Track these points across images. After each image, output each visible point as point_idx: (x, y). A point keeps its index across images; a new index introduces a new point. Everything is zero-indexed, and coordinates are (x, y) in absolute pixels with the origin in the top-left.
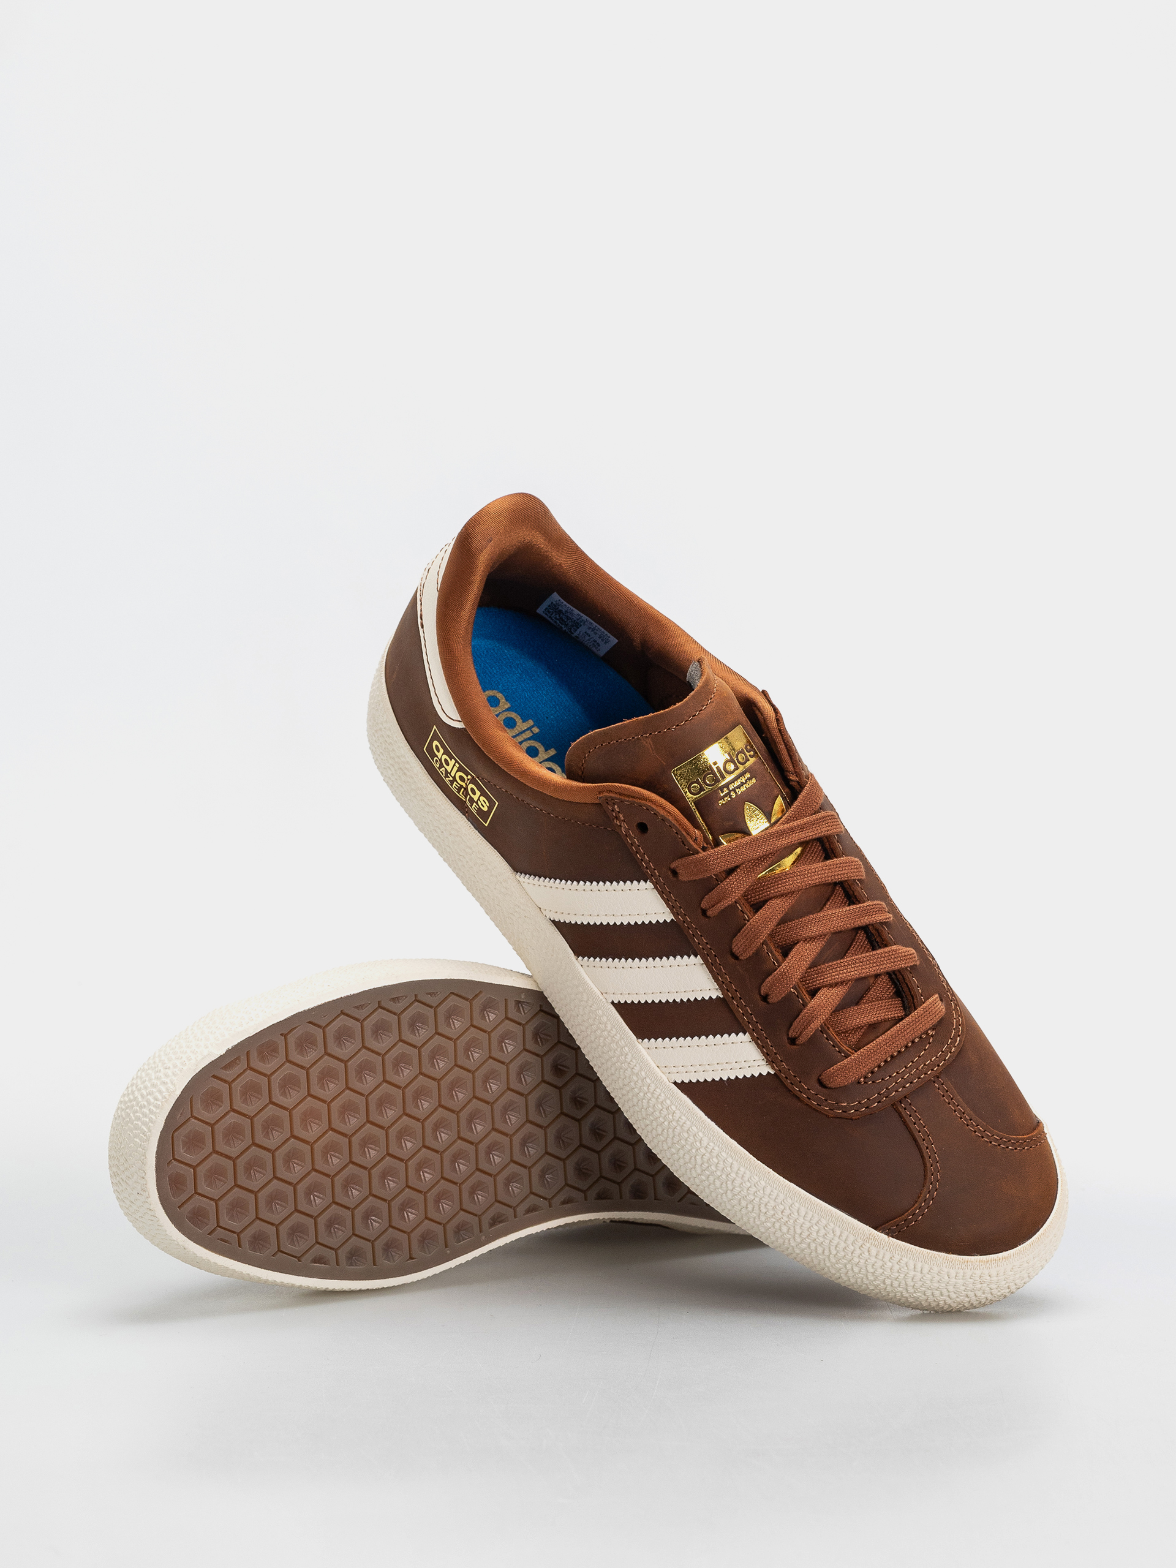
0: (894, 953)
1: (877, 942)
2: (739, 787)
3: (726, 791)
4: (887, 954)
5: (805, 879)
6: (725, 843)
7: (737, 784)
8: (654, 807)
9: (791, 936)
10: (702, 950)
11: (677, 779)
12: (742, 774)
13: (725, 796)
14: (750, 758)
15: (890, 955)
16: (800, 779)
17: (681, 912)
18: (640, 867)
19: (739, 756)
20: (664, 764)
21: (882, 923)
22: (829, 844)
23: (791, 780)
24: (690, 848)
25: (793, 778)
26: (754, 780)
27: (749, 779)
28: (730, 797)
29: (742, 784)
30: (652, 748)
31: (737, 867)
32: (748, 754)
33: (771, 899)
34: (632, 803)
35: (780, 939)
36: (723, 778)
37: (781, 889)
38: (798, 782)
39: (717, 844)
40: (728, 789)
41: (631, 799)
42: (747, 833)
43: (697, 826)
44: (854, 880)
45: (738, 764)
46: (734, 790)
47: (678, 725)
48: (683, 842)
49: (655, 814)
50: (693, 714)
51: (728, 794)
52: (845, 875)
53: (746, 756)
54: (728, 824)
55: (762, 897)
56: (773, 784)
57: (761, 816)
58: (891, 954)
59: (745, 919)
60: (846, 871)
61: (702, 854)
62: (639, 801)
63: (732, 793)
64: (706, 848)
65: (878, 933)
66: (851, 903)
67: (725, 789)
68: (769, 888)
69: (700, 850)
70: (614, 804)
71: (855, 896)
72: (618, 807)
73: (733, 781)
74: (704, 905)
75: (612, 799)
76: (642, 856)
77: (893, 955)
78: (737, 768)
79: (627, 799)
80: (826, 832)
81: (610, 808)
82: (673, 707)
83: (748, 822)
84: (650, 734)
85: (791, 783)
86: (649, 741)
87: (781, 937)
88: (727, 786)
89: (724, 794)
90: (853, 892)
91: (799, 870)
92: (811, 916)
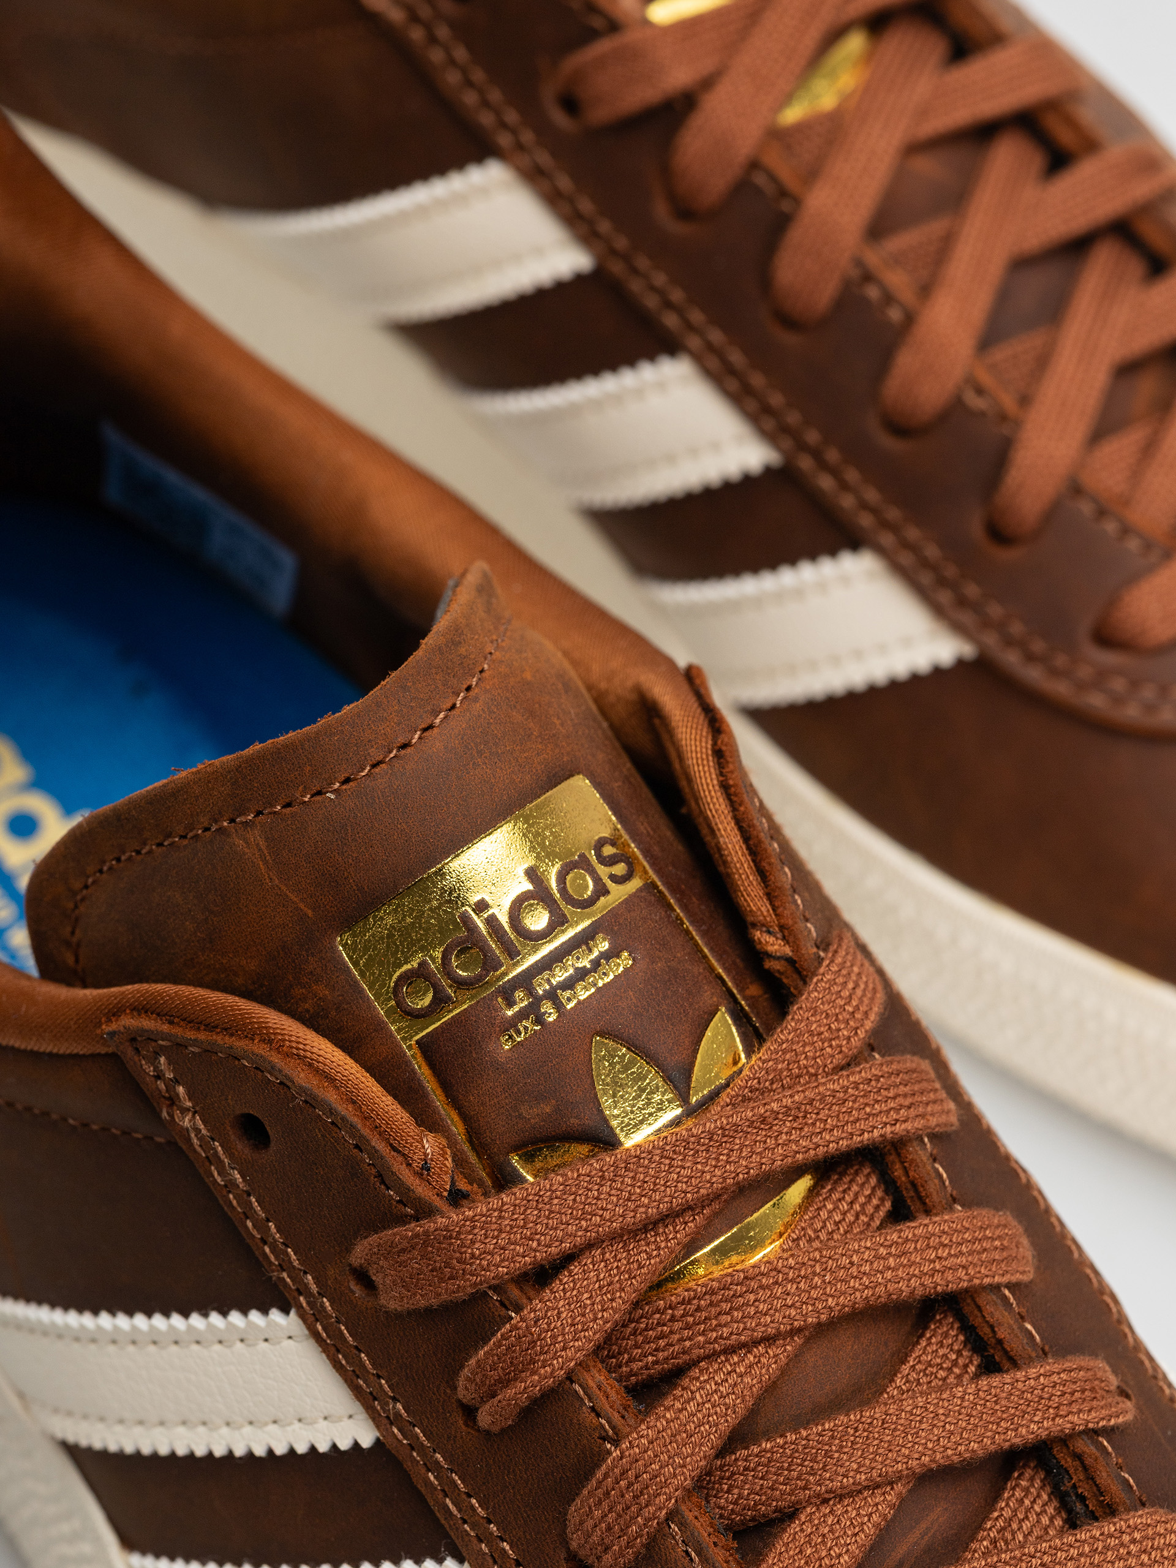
0: (1137, 1535)
1: (1082, 1499)
2: (569, 984)
3: (522, 1001)
4: (1113, 1542)
5: (814, 1294)
6: (530, 1178)
7: (560, 976)
8: (276, 1059)
9: (772, 1489)
10: (475, 1541)
11: (356, 964)
12: (584, 940)
13: (522, 1015)
14: (609, 884)
15: (1122, 1545)
16: (796, 949)
17: (398, 1415)
18: (257, 1264)
19: (569, 878)
20: (310, 913)
21: (1093, 1433)
22: (906, 1171)
23: (769, 956)
24: (407, 1197)
25: (773, 944)
26: (624, 961)
27: (607, 956)
28: (539, 1020)
29: (582, 974)
30: (266, 862)
31: (568, 1259)
32: (603, 871)
33: (695, 1363)
34: (209, 1051)
35: (736, 1503)
36: (512, 953)
37: (730, 1331)
38: (790, 961)
39: (504, 1180)
40: (530, 992)
41: (202, 1036)
42: (605, 1141)
43: (427, 1120)
44: (996, 1288)
45: (562, 904)
46: (552, 995)
47: (347, 781)
48: (379, 1175)
49: (281, 1083)
50: (401, 740)
51: (533, 1011)
52: (961, 1273)
53: (597, 880)
54: (536, 1114)
55: (666, 1359)
56: (698, 969)
57: (653, 1078)
58: (1126, 1538)
59: (605, 1438)
60: (963, 1260)
61: (451, 1217)
62: (229, 1041)
63: (547, 1007)
64: (465, 1196)
65: (1085, 1468)
66: (990, 1367)
67: (519, 994)
68: (688, 1327)
69: (438, 1202)
70: (157, 1054)
71: (1000, 1342)
72: (170, 1062)
73: (547, 964)
74: (464, 1391)
75: (151, 1037)
76: (261, 1226)
77: (1134, 1541)
78: (558, 922)
79: (191, 1035)
80: (889, 1129)
81: (151, 1070)
82: (329, 719)
83: (606, 1102)
84: (259, 813)
85: (768, 964)
86: (256, 836)
87: (740, 1496)
88: (526, 981)
89: (516, 1008)
90: (992, 1327)
91: (791, 1262)
92: (842, 1418)
